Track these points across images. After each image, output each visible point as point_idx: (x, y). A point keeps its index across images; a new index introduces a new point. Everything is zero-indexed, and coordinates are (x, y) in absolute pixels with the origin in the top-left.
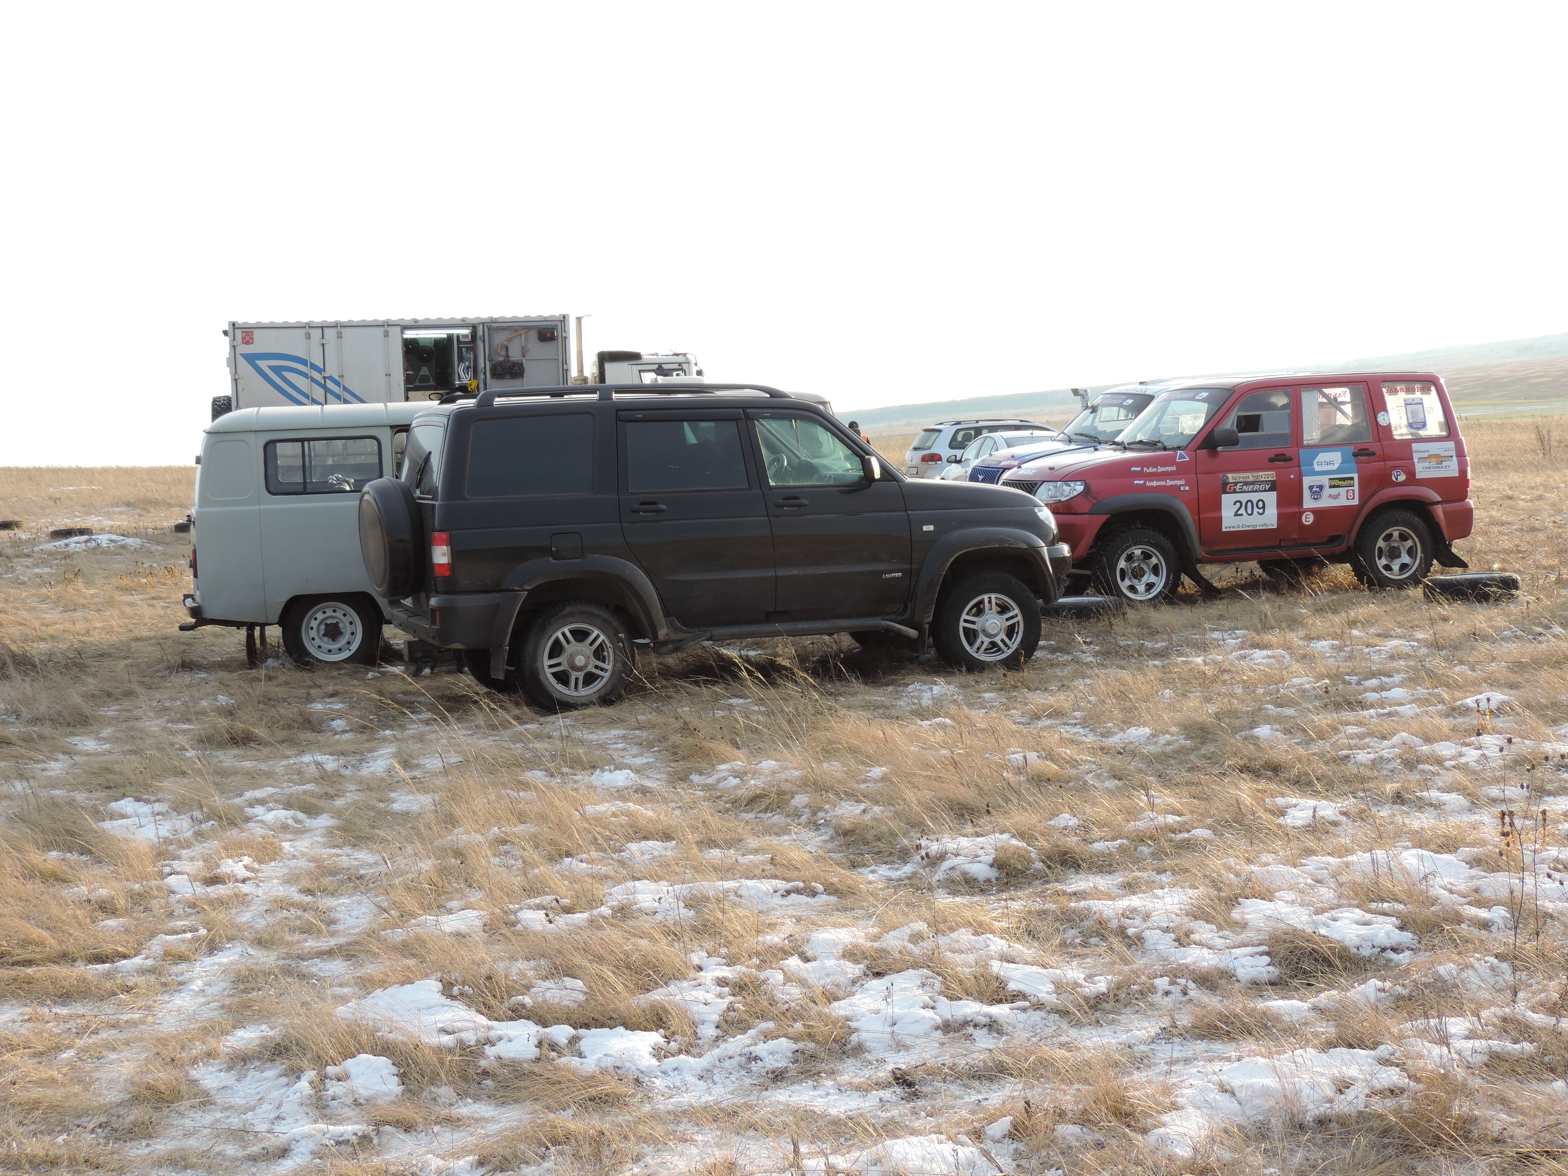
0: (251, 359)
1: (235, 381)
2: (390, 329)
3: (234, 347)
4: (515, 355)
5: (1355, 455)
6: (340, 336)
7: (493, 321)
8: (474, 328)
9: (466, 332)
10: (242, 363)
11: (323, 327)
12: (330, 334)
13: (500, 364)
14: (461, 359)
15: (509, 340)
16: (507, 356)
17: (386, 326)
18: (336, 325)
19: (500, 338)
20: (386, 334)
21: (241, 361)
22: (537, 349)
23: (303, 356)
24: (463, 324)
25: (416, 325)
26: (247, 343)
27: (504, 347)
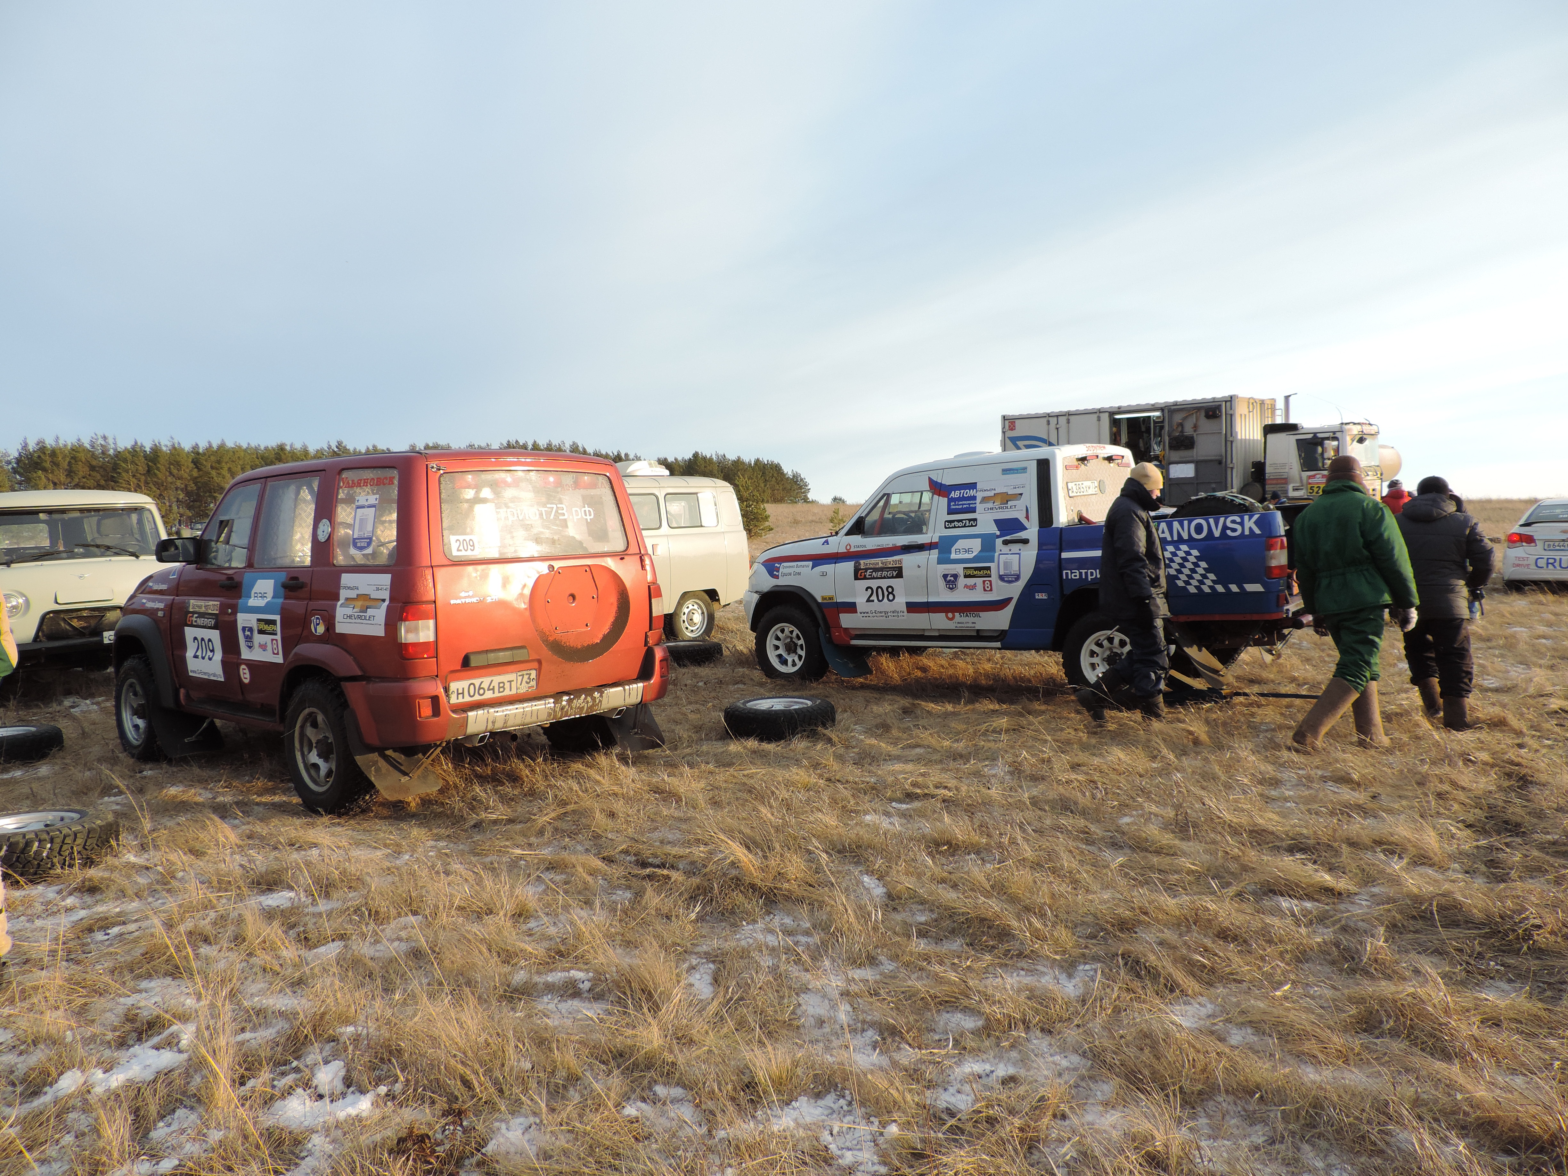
0: (1013, 440)
2: (1102, 415)
3: (1004, 432)
4: (1188, 430)
6: (1068, 422)
7: (1176, 404)
8: (1162, 410)
9: (1157, 414)
11: (1058, 416)
12: (1062, 420)
13: (1178, 438)
15: (1184, 419)
16: (1182, 432)
17: (1100, 411)
18: (1069, 414)
19: (1180, 417)
20: (1099, 419)
21: (1008, 441)
22: (1206, 425)
23: (1045, 437)
24: (1153, 408)
25: (1120, 411)
26: (1012, 429)
27: (1181, 425)
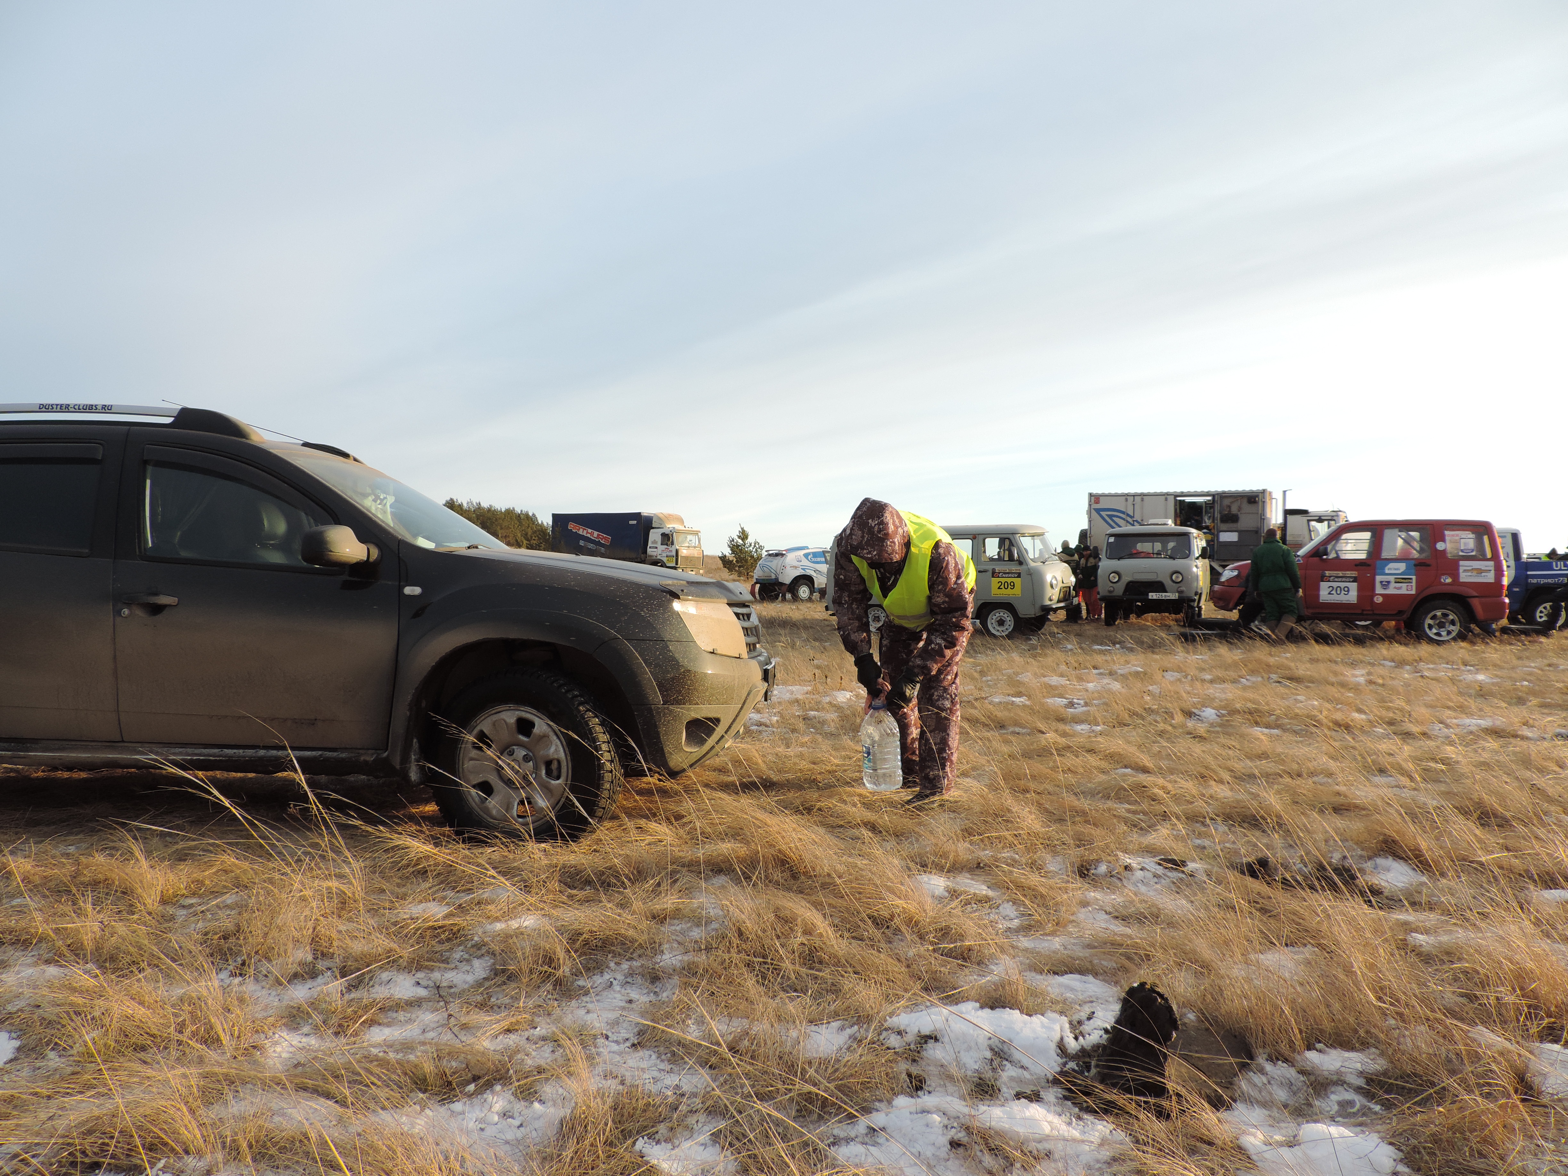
0: (1098, 511)
1: (1090, 521)
2: (1168, 497)
3: (1090, 505)
4: (1234, 510)
5: (1415, 565)
6: (1142, 500)
8: (1213, 496)
9: (1210, 498)
10: (1094, 513)
11: (1134, 496)
12: (1138, 499)
13: (1226, 515)
14: (1206, 512)
15: (1232, 503)
16: (1230, 511)
17: (1168, 494)
18: (1142, 495)
19: (1226, 502)
20: (1166, 500)
21: (1093, 512)
22: (1246, 507)
23: (1124, 509)
24: (1207, 494)
25: (1183, 494)
26: (1098, 503)
27: (1229, 507)
